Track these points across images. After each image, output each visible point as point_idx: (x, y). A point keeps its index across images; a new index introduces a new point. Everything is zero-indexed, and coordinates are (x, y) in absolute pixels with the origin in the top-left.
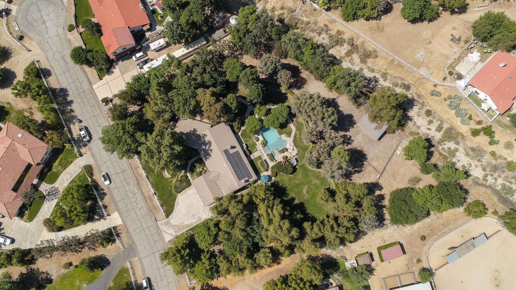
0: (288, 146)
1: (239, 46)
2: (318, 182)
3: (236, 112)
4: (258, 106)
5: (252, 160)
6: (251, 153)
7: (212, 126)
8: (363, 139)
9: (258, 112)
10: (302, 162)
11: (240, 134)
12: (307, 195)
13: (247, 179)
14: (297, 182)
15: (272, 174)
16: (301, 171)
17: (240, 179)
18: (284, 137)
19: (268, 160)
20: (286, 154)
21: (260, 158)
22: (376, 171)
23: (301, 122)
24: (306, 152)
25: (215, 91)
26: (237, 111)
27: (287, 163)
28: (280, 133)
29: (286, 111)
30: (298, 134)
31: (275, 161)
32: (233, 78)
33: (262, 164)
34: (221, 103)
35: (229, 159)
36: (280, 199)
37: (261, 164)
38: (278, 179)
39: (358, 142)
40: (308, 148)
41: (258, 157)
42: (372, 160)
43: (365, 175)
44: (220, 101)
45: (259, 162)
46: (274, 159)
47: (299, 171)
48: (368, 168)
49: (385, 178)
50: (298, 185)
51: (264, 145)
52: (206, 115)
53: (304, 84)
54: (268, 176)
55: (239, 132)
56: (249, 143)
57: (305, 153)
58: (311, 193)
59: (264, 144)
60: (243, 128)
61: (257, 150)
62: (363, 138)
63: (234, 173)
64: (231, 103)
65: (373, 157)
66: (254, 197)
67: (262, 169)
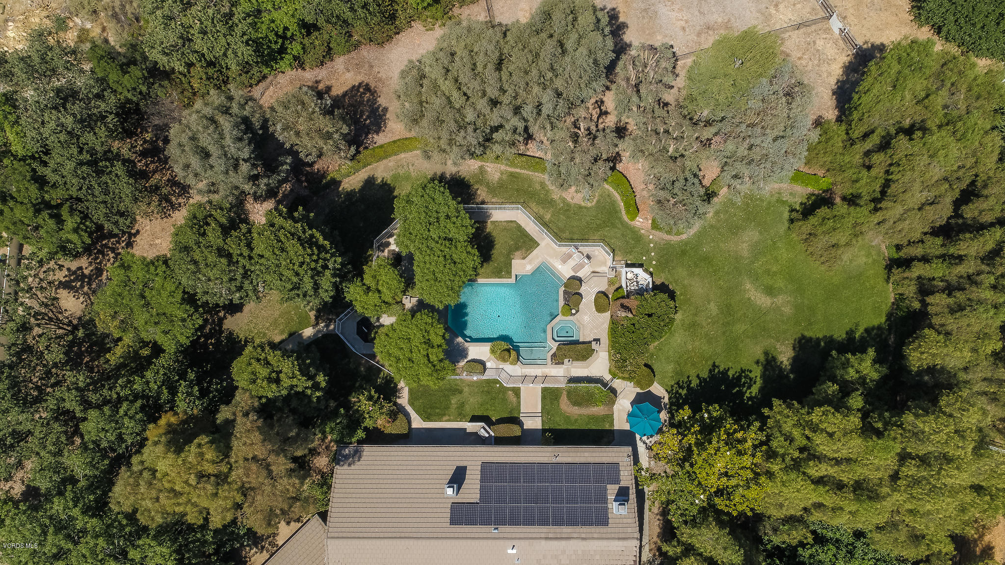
0: (565, 271)
1: (76, 230)
2: (751, 236)
3: (323, 384)
4: (353, 292)
5: (544, 431)
6: (515, 420)
7: (324, 516)
8: (680, 10)
9: (377, 301)
10: (648, 252)
11: (417, 423)
12: (780, 300)
13: (612, 490)
14: (713, 308)
15: (638, 384)
16: (681, 272)
17: (602, 519)
18: (522, 266)
19: (579, 370)
20: (589, 292)
21: (550, 396)
22: (813, 27)
23: (504, 177)
24: (620, 219)
25: (173, 420)
26: (321, 379)
27: (633, 302)
28: (504, 270)
29: (437, 196)
30: (542, 211)
31: (594, 345)
32: (183, 320)
33: (578, 399)
34: (242, 425)
35: (499, 521)
36: (776, 402)
37: (576, 403)
38: (666, 368)
39: (684, 29)
40: (613, 203)
41: (544, 398)
42: (767, 18)
43: (810, 68)
44: (230, 423)
45: (565, 405)
46: (584, 343)
47: (679, 278)
48: (787, 43)
49: (851, 11)
50: (727, 309)
51: (513, 353)
52: (252, 520)
53: (373, 101)
54: (639, 400)
55: (409, 422)
56: (473, 404)
57: (623, 223)
58: (780, 283)
59: (508, 350)
60: (404, 399)
61: (517, 392)
62: (676, 7)
63: (566, 530)
64: (270, 380)
65: (759, 11)
66: (720, 503)
67: (598, 410)
